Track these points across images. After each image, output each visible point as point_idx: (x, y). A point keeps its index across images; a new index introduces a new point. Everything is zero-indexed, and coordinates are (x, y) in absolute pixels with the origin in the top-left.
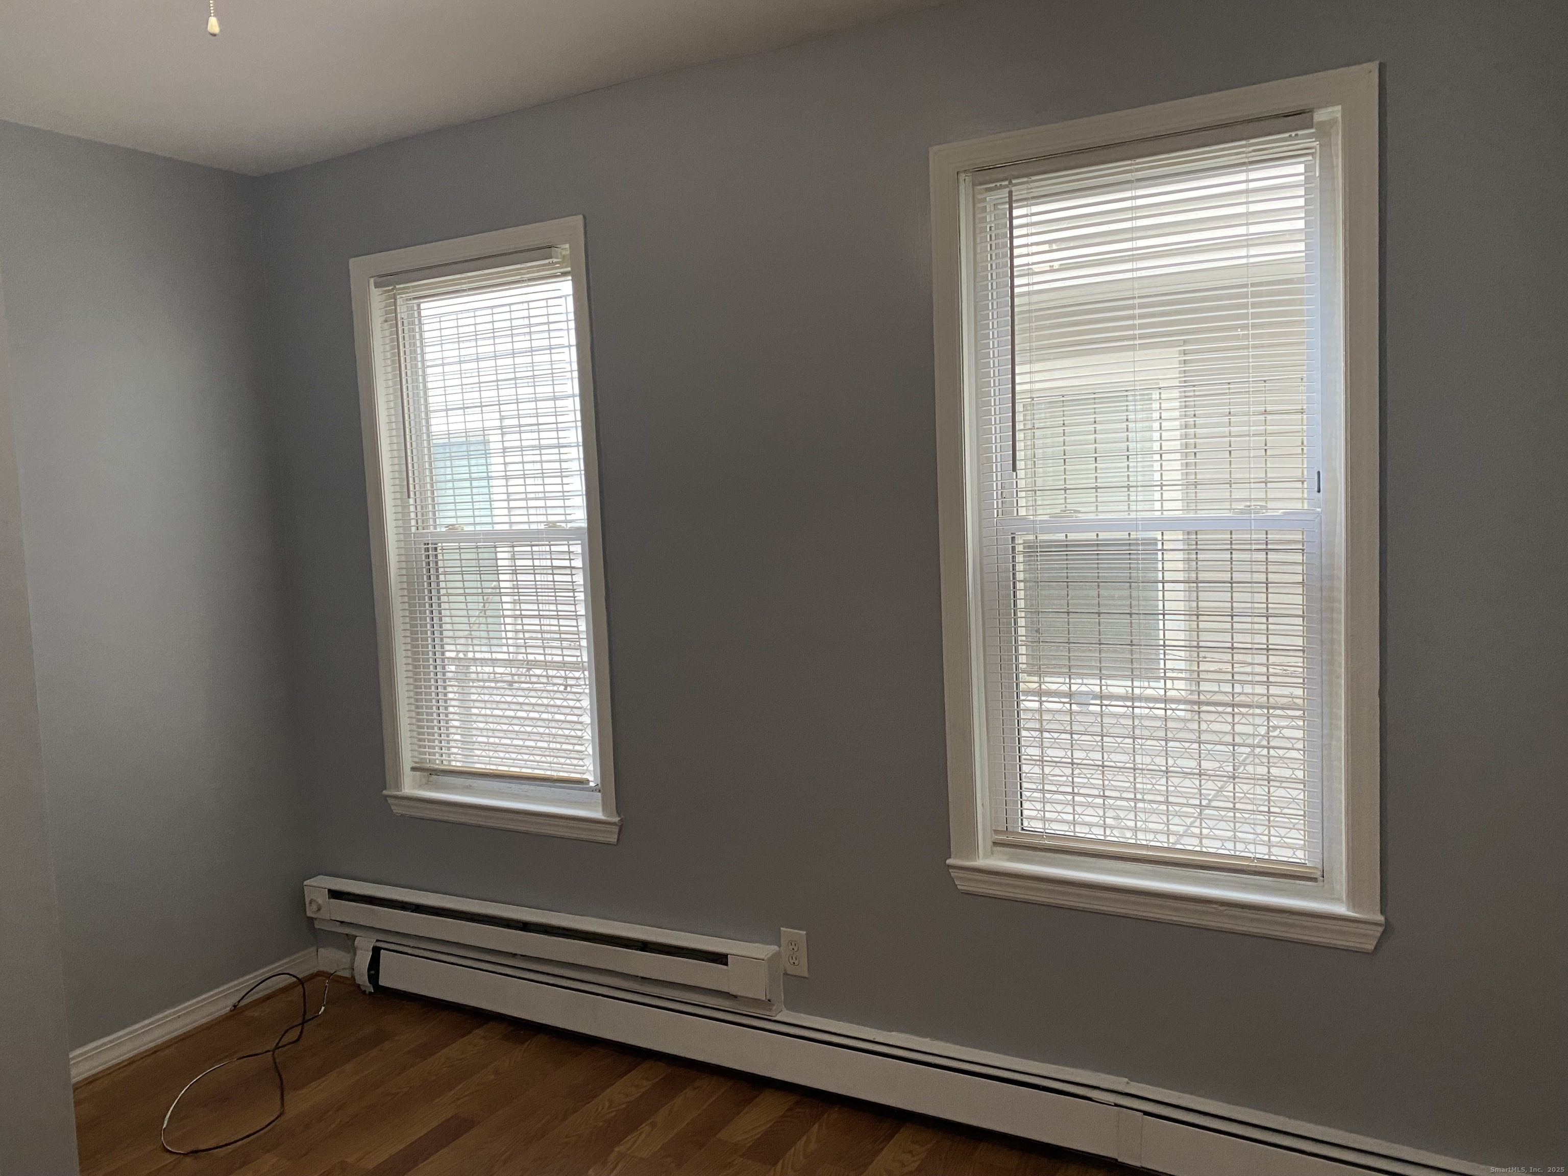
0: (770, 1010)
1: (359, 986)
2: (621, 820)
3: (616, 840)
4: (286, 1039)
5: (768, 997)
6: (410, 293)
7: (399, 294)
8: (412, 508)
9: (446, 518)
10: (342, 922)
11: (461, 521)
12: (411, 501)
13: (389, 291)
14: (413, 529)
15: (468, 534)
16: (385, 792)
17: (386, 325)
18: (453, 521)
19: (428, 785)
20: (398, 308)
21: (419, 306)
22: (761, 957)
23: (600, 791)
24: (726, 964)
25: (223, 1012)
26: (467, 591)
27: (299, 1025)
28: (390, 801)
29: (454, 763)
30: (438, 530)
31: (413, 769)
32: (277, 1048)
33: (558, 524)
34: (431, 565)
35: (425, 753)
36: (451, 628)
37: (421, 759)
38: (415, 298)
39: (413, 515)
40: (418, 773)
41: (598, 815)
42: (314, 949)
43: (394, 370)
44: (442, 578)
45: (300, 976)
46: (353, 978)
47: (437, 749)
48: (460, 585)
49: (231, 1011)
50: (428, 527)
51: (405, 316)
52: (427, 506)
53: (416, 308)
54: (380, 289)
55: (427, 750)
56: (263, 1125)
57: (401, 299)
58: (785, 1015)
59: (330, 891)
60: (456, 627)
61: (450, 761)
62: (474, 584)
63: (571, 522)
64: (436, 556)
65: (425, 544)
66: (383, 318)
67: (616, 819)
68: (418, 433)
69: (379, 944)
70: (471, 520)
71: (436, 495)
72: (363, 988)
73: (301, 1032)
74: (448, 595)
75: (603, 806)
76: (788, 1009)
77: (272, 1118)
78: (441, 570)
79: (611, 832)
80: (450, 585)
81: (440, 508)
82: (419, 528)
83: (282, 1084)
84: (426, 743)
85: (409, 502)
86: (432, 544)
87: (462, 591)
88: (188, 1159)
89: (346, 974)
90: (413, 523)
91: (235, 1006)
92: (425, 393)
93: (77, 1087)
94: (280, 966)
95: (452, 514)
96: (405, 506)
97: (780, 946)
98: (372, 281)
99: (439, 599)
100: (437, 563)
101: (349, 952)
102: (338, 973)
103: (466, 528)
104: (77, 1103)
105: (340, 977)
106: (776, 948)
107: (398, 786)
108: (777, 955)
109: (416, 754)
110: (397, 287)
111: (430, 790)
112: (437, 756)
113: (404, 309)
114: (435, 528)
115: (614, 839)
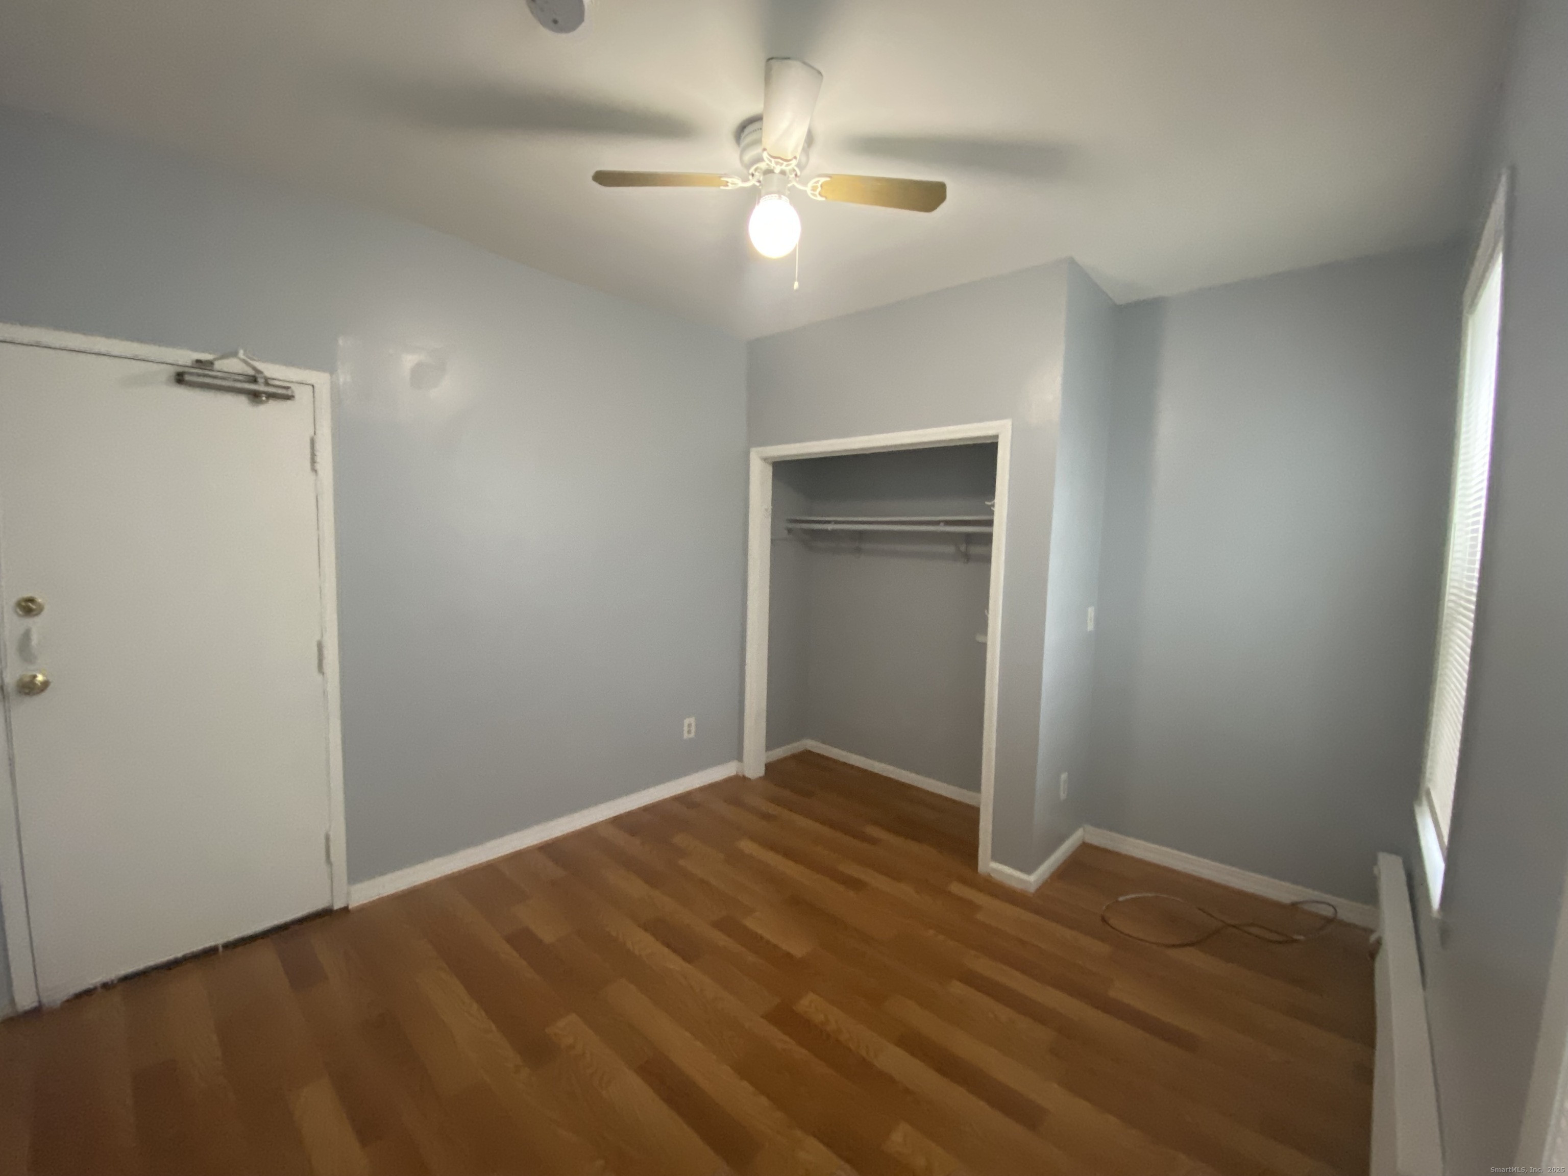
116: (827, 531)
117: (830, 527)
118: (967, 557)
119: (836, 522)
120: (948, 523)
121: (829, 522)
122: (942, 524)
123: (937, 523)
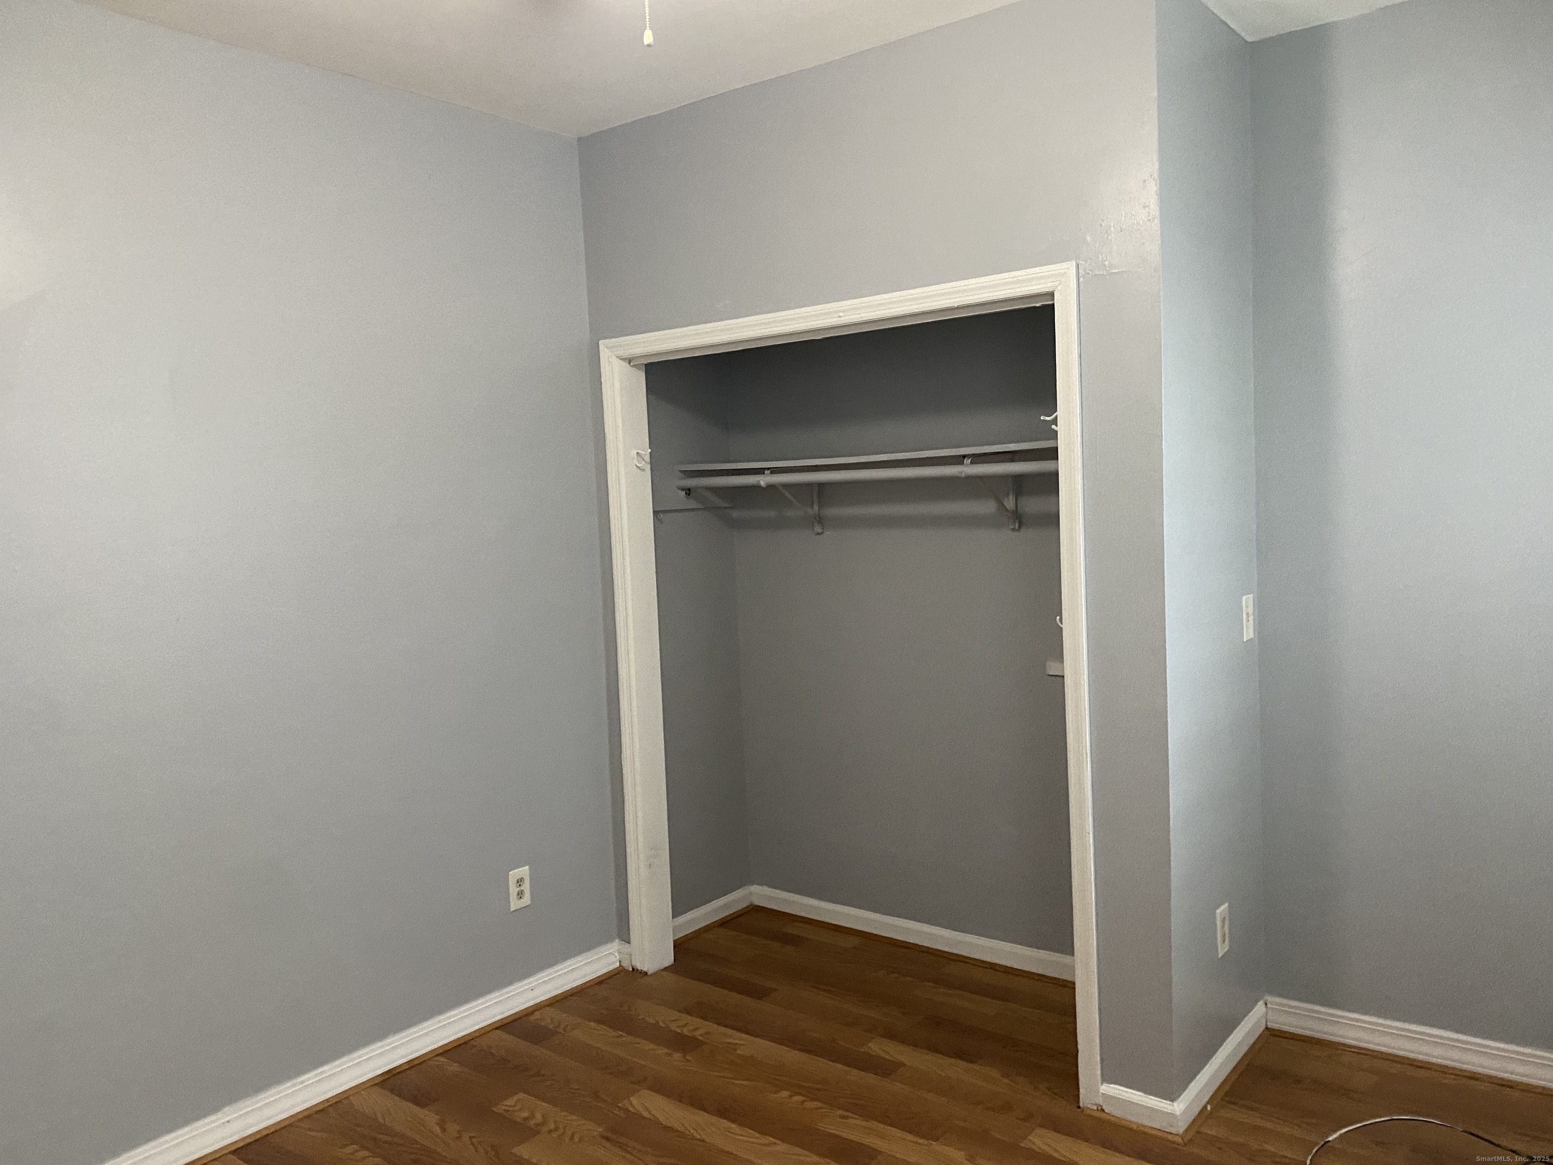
116: (756, 488)
117: (763, 480)
118: (1019, 520)
119: (775, 471)
120: (978, 459)
121: (760, 471)
122: (967, 461)
123: (959, 460)
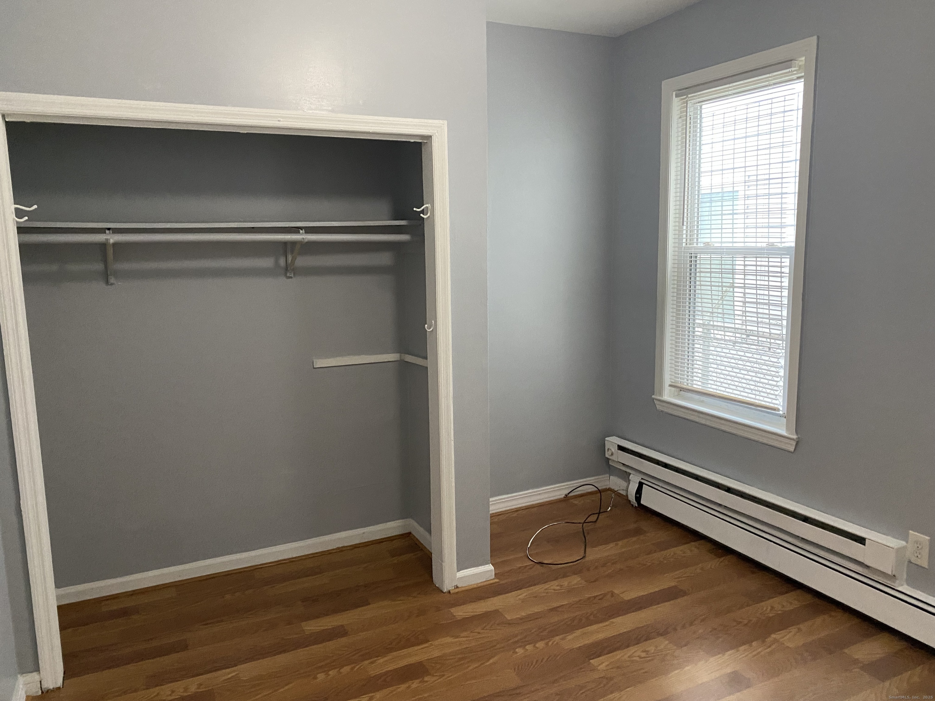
0: (894, 582)
1: (630, 501)
2: (799, 438)
3: (793, 450)
4: (589, 519)
5: (894, 573)
6: (696, 99)
7: (689, 100)
8: (685, 232)
9: (704, 238)
10: (623, 464)
11: (713, 240)
12: (685, 228)
13: (682, 99)
14: (684, 244)
15: (717, 248)
16: (653, 396)
17: (680, 120)
18: (708, 240)
19: (678, 396)
20: (688, 109)
21: (701, 107)
22: (891, 545)
23: (785, 417)
24: (864, 545)
25: (559, 497)
26: (713, 284)
27: (596, 514)
28: (656, 402)
29: (695, 386)
30: (699, 245)
31: (670, 386)
32: (585, 522)
33: (775, 244)
34: (692, 267)
35: (678, 378)
36: (701, 305)
37: (676, 380)
38: (699, 102)
39: (684, 236)
40: (673, 389)
41: (784, 433)
42: (608, 475)
43: (682, 148)
44: (698, 274)
45: (600, 488)
46: (627, 496)
47: (686, 377)
48: (709, 279)
49: (564, 497)
50: (693, 244)
51: (692, 114)
52: (693, 231)
53: (699, 108)
54: (678, 98)
55: (680, 376)
56: (574, 560)
57: (691, 103)
58: (905, 588)
59: (618, 446)
60: (704, 305)
61: (692, 384)
62: (717, 280)
63: (784, 242)
64: (696, 261)
65: (690, 254)
66: (679, 116)
67: (795, 437)
68: (693, 186)
69: (643, 481)
70: (719, 240)
71: (699, 224)
72: (632, 503)
73: (598, 517)
74: (701, 285)
75: (787, 426)
76: (908, 585)
77: (580, 558)
78: (698, 270)
79: (791, 445)
80: (702, 279)
81: (702, 232)
82: (688, 244)
83: (585, 541)
84: (680, 372)
85: (683, 228)
86: (694, 254)
87: (709, 284)
88: (538, 566)
89: (624, 493)
90: (684, 240)
91: (566, 495)
92: (700, 161)
93: (493, 516)
94: (590, 480)
95: (708, 235)
96: (680, 231)
97: (907, 542)
98: (674, 93)
99: (695, 287)
100: (696, 265)
101: (626, 482)
102: (619, 491)
103: (716, 245)
104: (491, 524)
105: (620, 493)
106: (903, 543)
107: (661, 394)
108: (904, 548)
109: (673, 377)
110: (689, 96)
111: (679, 399)
112: (685, 380)
113: (692, 109)
114: (697, 244)
115: (792, 449)
